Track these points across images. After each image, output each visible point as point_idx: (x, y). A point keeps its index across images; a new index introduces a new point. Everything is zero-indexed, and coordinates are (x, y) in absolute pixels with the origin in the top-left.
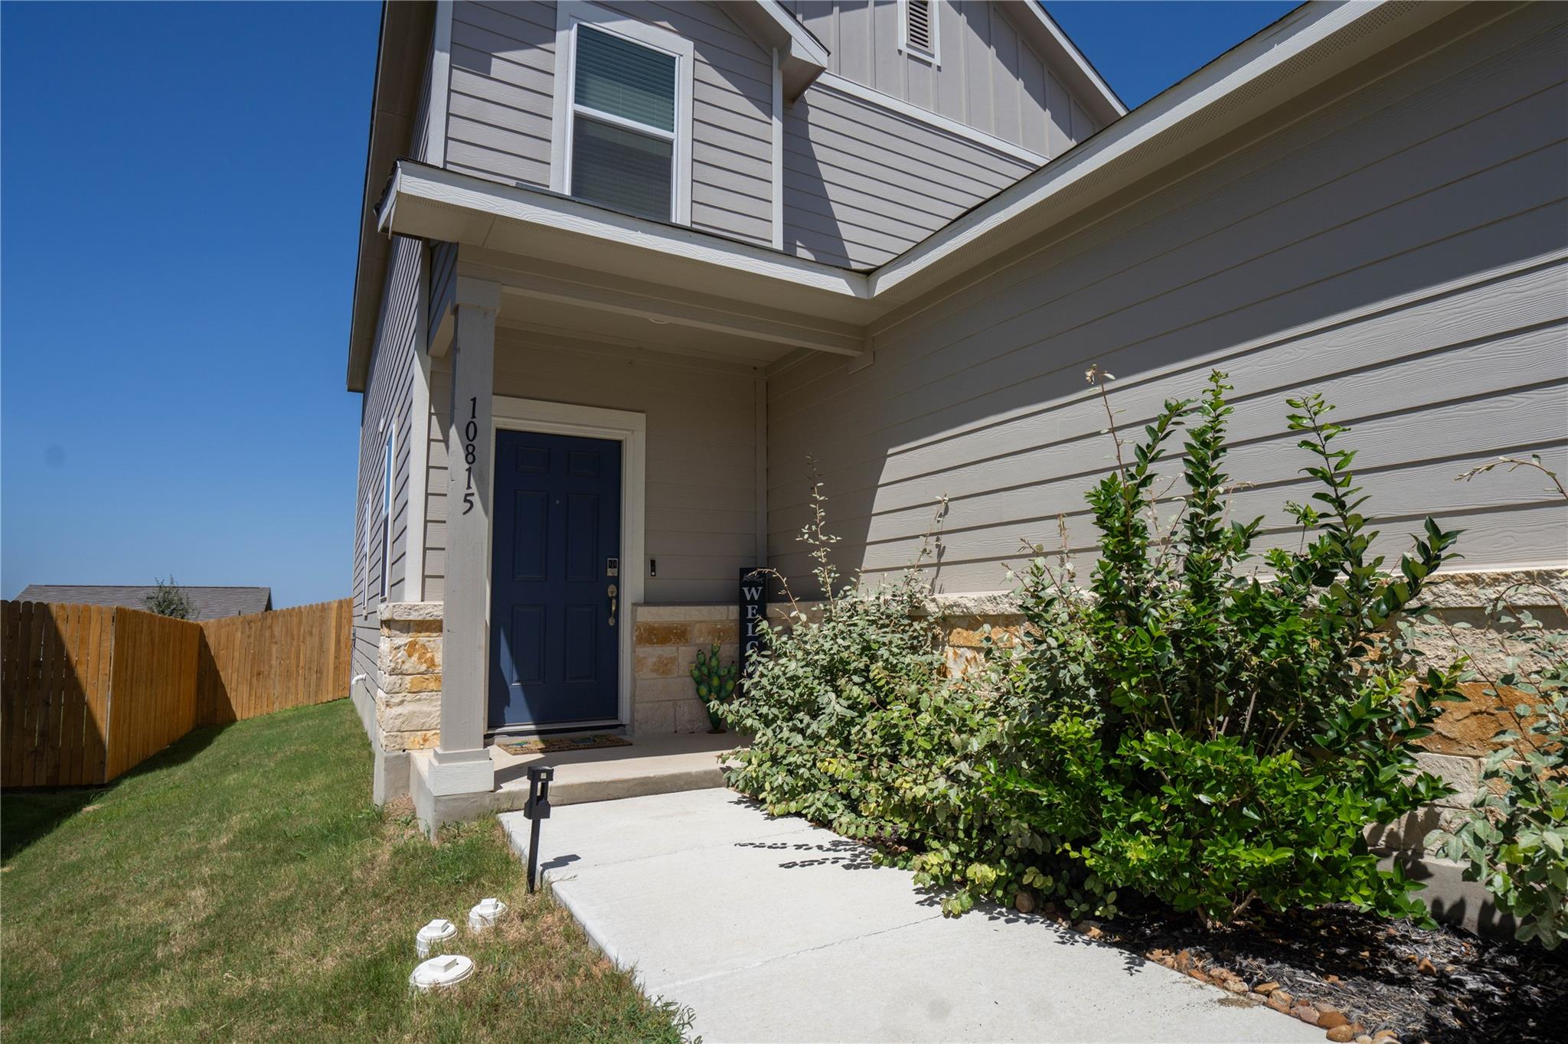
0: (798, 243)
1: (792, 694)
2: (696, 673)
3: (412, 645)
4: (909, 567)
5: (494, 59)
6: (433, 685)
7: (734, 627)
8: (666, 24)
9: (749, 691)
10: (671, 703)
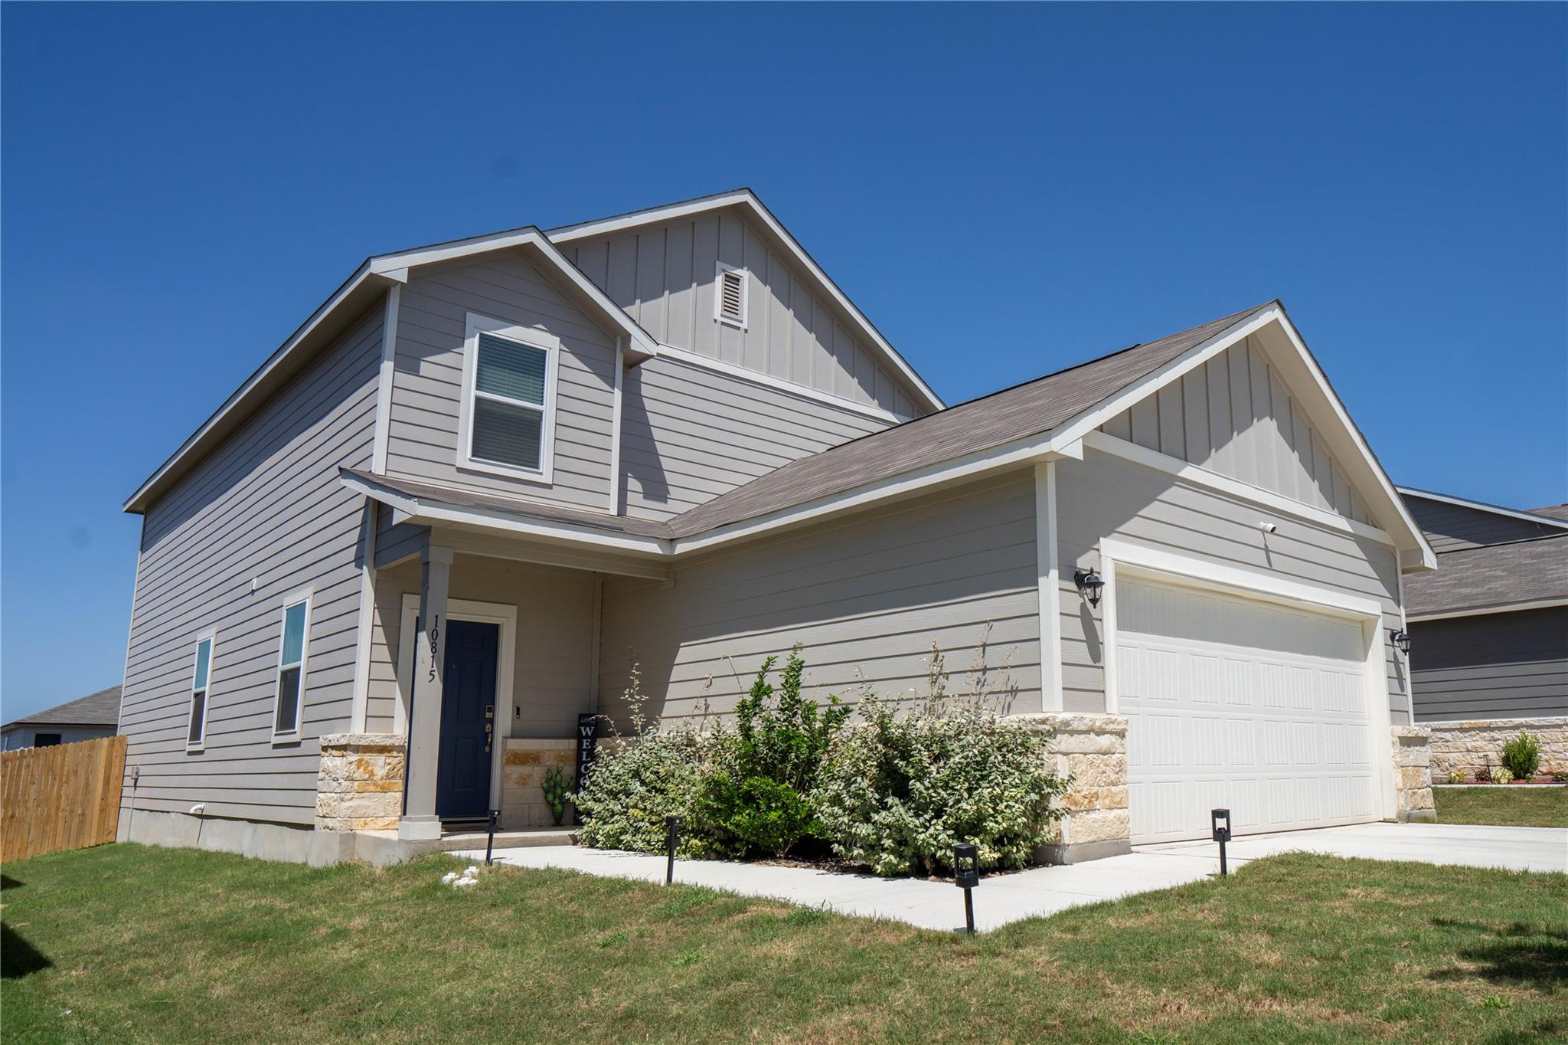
0: (629, 475)
1: (615, 785)
2: (545, 785)
3: (360, 761)
4: (686, 716)
5: (422, 363)
6: (372, 788)
7: (573, 754)
8: (540, 326)
9: (589, 787)
10: (527, 805)
